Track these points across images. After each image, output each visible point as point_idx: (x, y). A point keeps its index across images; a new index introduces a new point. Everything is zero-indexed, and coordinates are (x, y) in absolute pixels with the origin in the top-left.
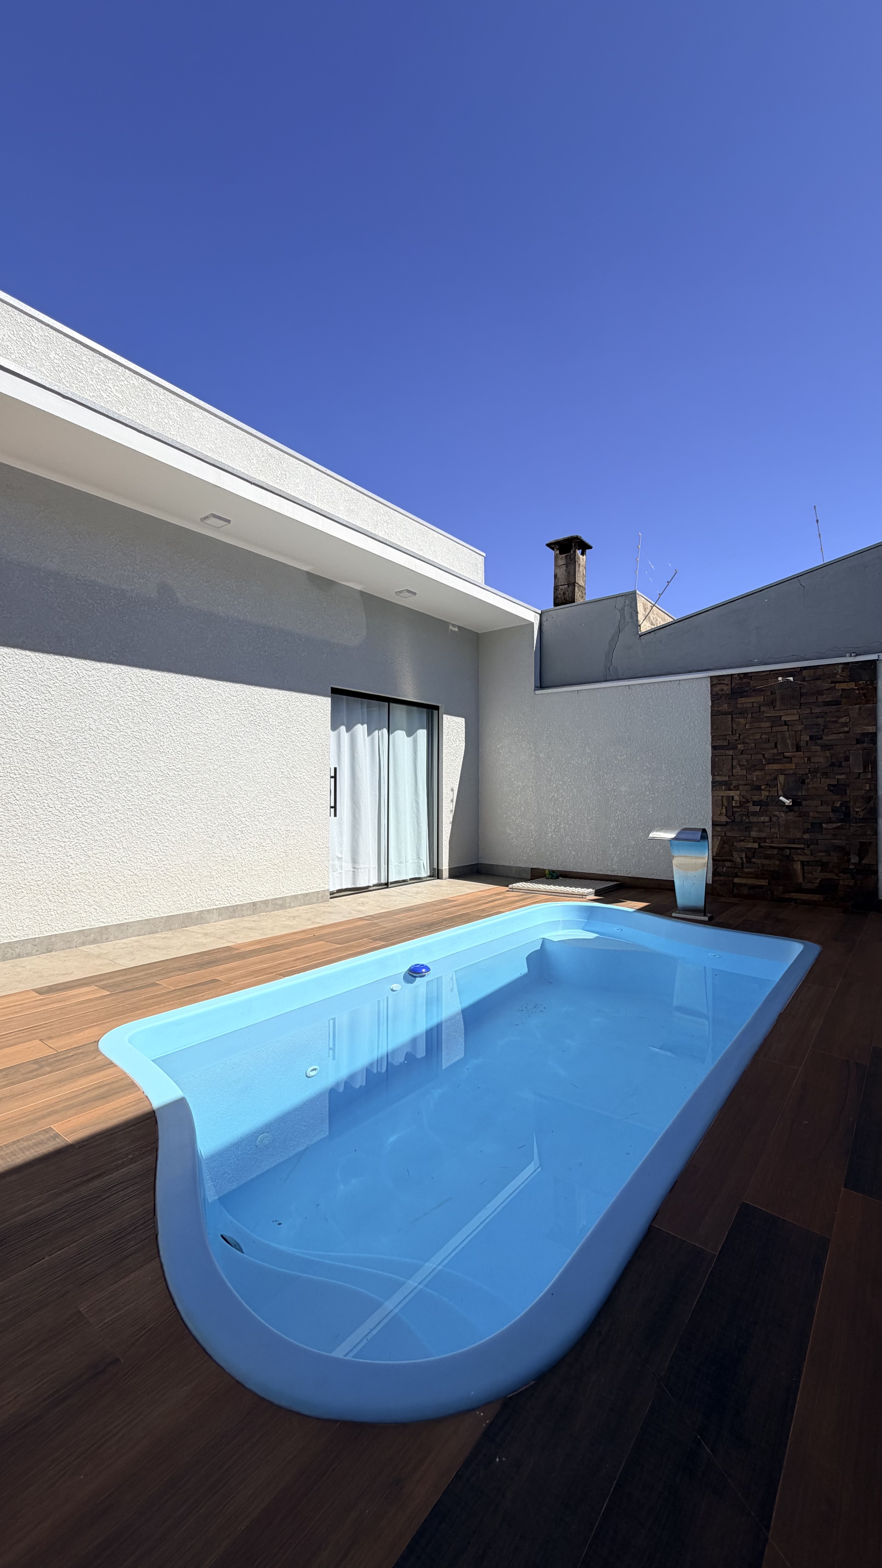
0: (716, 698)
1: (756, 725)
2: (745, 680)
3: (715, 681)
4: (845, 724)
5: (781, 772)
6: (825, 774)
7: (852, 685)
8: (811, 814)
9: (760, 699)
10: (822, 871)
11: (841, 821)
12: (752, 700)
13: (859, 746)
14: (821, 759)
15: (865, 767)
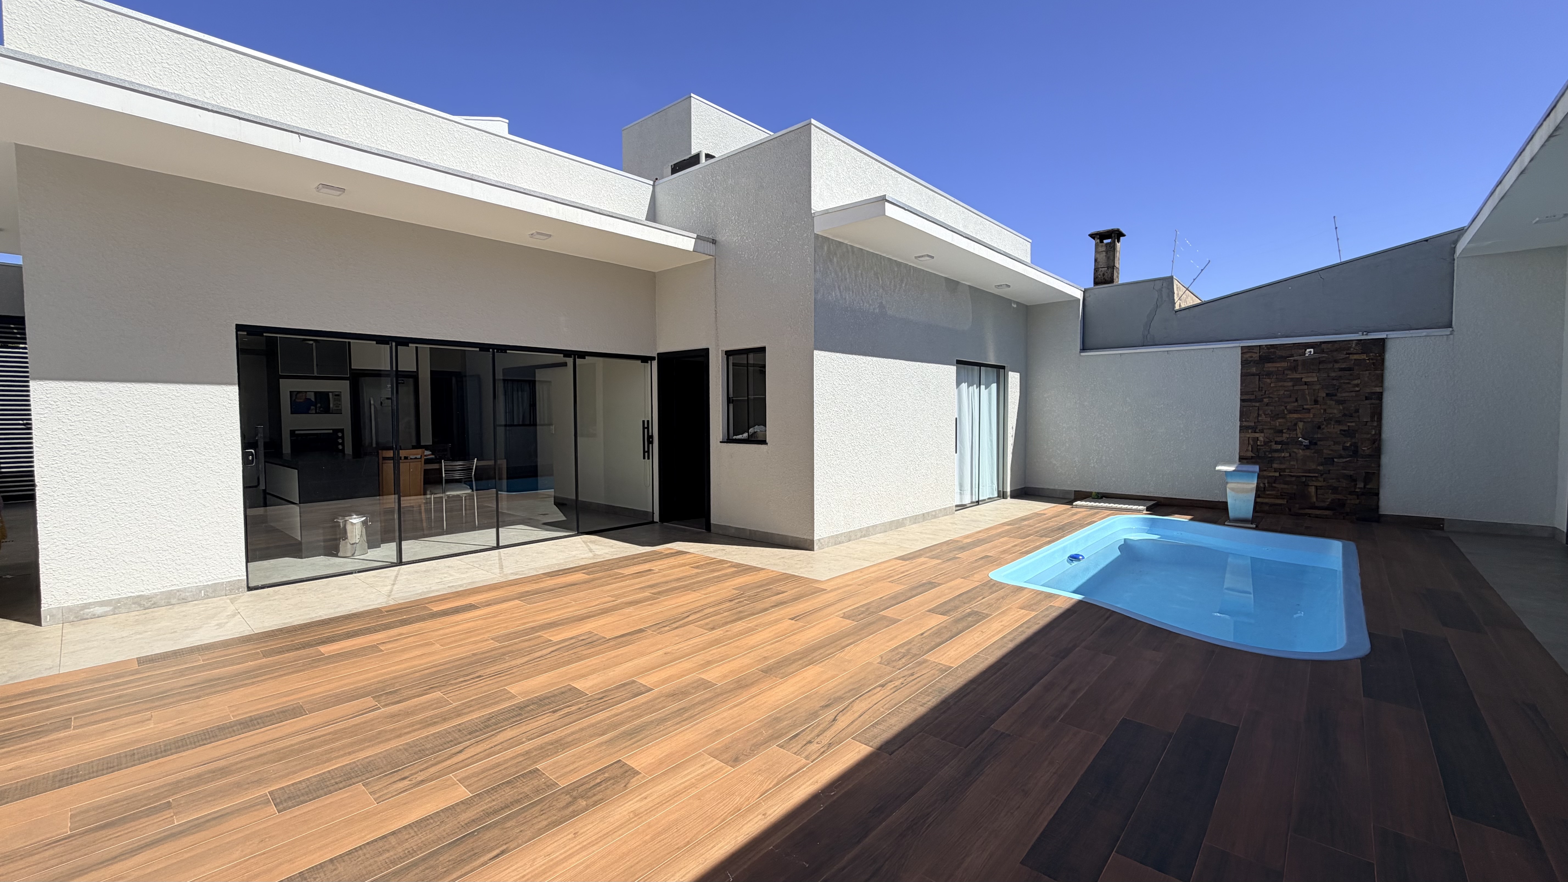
0: (1245, 363)
1: (1280, 384)
2: (1272, 350)
3: (1245, 350)
4: (1357, 385)
5: (1301, 420)
6: (1339, 422)
7: (1364, 356)
8: (1325, 451)
9: (1285, 364)
10: (1332, 493)
11: (1351, 456)
12: (1278, 365)
13: (1367, 402)
14: (1336, 411)
15: (1372, 417)
